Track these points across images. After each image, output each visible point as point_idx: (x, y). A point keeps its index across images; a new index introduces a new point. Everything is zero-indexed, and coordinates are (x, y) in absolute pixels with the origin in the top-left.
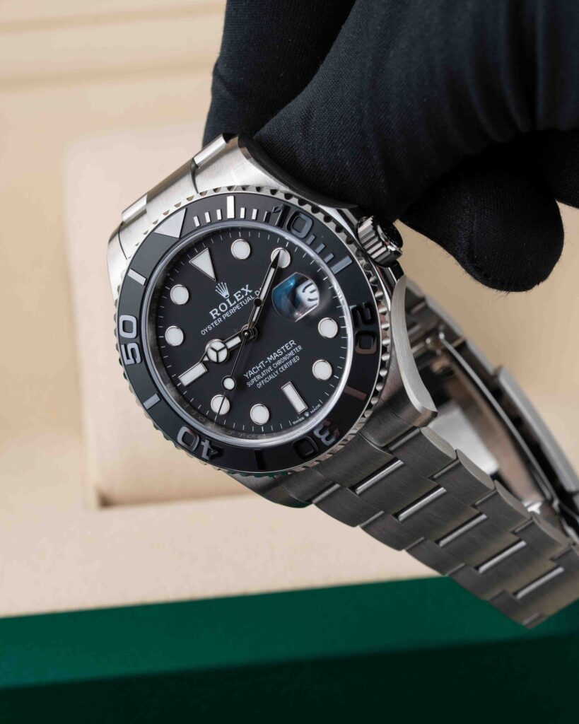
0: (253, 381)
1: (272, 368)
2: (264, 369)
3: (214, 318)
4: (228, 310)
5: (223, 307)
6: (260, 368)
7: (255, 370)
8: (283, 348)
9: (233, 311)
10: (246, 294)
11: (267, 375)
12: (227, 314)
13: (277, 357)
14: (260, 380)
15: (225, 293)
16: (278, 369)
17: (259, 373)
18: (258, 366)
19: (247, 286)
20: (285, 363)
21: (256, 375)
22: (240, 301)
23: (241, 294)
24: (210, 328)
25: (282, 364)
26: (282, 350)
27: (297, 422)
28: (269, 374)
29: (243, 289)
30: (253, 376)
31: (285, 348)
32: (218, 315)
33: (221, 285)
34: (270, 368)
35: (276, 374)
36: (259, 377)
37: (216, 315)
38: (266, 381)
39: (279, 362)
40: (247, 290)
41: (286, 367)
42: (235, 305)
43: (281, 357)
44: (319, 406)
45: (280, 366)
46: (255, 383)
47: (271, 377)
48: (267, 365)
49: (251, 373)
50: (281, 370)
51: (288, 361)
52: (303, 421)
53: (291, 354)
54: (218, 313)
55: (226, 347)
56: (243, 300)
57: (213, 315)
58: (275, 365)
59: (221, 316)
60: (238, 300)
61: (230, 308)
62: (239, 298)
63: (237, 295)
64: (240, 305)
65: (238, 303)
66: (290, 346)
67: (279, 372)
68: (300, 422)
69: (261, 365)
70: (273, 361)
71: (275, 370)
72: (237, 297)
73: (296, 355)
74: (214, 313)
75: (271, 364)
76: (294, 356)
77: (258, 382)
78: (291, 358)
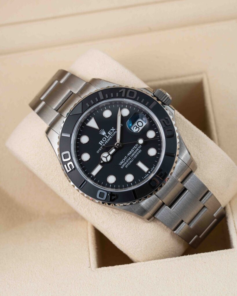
0: (123, 166)
1: (131, 158)
2: (127, 159)
3: (101, 145)
4: (107, 140)
5: (104, 139)
6: (125, 159)
7: (123, 161)
8: (133, 148)
9: (109, 140)
10: (113, 131)
11: (129, 161)
12: (107, 142)
13: (132, 153)
14: (126, 164)
15: (104, 133)
16: (133, 157)
17: (125, 161)
18: (124, 159)
19: (113, 128)
20: (135, 154)
21: (124, 163)
22: (111, 135)
23: (111, 132)
24: (100, 149)
25: (135, 155)
26: (133, 149)
27: (146, 177)
28: (130, 160)
29: (111, 130)
30: (123, 164)
31: (134, 148)
32: (103, 143)
33: (102, 131)
34: (129, 158)
35: (133, 160)
36: (125, 163)
37: (102, 144)
38: (129, 164)
39: (133, 155)
40: (113, 130)
41: (136, 156)
42: (109, 137)
43: (133, 152)
44: (154, 167)
45: (134, 156)
46: (125, 166)
47: (131, 162)
48: (128, 157)
49: (122, 163)
50: (135, 157)
51: (137, 153)
52: (148, 175)
53: (138, 149)
54: (103, 142)
55: (109, 154)
56: (112, 134)
57: (101, 144)
58: (131, 156)
59: (104, 143)
60: (110, 134)
61: (107, 139)
62: (110, 133)
63: (109, 133)
64: (112, 136)
65: (110, 136)
66: (136, 147)
67: (134, 158)
68: (147, 177)
69: (126, 158)
70: (130, 155)
71: (132, 158)
72: (109, 134)
73: (140, 149)
74: (101, 143)
75: (130, 156)
76: (139, 150)
77: (126, 165)
78: (138, 151)
